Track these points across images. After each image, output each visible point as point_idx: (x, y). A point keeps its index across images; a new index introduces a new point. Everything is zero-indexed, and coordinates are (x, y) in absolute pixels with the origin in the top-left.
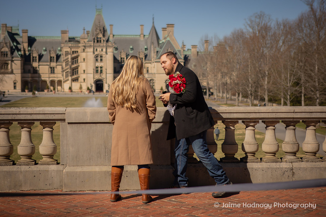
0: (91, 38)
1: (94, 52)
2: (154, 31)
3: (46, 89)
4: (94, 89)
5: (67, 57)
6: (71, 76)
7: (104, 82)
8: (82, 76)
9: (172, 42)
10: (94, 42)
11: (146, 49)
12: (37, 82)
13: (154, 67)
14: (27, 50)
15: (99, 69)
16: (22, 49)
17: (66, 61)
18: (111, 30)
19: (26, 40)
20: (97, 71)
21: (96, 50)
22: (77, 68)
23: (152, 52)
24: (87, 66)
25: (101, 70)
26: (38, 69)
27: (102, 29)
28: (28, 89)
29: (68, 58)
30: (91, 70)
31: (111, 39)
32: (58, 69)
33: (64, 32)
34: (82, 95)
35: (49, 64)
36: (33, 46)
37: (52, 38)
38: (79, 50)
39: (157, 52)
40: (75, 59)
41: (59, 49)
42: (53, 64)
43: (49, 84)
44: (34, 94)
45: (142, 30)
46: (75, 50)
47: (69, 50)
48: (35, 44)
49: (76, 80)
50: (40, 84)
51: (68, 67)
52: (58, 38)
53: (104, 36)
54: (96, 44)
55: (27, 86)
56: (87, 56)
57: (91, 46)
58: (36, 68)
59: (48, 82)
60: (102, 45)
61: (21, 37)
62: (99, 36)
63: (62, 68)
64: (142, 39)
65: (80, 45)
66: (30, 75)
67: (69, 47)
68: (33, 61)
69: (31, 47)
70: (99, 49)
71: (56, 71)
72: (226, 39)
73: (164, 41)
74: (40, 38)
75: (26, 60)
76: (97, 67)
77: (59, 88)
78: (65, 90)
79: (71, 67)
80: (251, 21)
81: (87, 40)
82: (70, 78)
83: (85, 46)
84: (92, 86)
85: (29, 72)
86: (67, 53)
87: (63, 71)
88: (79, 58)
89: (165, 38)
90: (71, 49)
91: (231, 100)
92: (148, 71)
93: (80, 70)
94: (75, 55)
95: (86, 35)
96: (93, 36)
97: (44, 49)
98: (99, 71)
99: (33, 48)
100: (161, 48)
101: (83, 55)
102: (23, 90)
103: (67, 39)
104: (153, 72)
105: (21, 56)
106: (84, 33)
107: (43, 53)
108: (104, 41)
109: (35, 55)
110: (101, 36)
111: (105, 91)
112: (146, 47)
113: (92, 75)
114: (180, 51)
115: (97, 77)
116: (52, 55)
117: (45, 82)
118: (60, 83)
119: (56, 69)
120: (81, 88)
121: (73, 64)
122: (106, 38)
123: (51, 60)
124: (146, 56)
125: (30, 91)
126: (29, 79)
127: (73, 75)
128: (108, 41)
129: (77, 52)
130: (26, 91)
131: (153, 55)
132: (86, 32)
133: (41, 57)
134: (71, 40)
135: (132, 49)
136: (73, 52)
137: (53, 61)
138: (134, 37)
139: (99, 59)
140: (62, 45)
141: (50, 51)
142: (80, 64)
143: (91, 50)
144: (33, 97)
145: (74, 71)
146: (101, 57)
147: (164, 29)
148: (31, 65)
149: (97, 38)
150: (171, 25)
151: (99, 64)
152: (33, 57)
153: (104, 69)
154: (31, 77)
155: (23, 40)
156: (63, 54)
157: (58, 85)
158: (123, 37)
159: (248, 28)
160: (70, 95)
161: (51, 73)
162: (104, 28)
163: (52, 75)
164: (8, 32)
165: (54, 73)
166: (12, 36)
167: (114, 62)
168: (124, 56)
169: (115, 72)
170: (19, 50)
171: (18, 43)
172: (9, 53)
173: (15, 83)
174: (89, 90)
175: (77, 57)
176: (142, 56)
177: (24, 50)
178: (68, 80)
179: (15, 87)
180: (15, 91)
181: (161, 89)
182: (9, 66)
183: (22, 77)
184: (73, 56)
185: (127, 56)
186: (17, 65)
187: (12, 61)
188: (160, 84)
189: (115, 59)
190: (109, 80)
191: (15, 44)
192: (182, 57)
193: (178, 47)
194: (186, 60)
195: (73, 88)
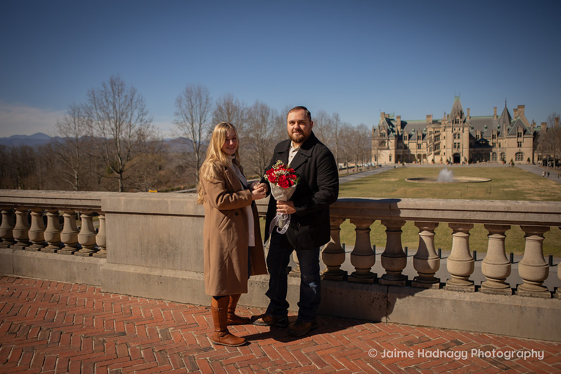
0: (451, 120)
1: (452, 131)
2: (507, 113)
3: (413, 161)
4: (452, 161)
5: (431, 136)
7: (461, 155)
8: (443, 151)
9: (522, 121)
10: (453, 123)
12: (407, 156)
13: (506, 142)
14: (400, 131)
15: (457, 145)
16: (396, 131)
17: (430, 139)
18: (468, 113)
19: (399, 123)
20: (455, 147)
21: (455, 129)
22: (439, 144)
23: (504, 130)
24: (446, 143)
25: (459, 146)
26: (408, 146)
28: (400, 161)
30: (450, 145)
31: (467, 120)
32: (424, 145)
33: (428, 116)
34: (442, 165)
35: (416, 141)
36: (405, 128)
37: (419, 121)
38: (441, 130)
40: (437, 138)
41: (425, 129)
42: (420, 142)
43: (416, 157)
44: (403, 165)
45: (495, 111)
46: (437, 130)
47: (432, 130)
49: (438, 154)
50: (409, 157)
51: (432, 143)
52: (424, 121)
53: (461, 118)
54: (454, 125)
55: (399, 159)
56: (447, 134)
57: (450, 126)
60: (459, 125)
61: (396, 122)
62: (457, 119)
63: (427, 145)
64: (495, 119)
65: (441, 126)
66: (402, 150)
68: (404, 140)
69: (403, 129)
70: (457, 129)
71: (422, 147)
73: (515, 120)
74: (410, 122)
75: (399, 138)
76: (455, 144)
77: (424, 160)
78: (429, 162)
81: (447, 122)
82: (433, 152)
83: (445, 127)
84: (450, 159)
85: (401, 148)
86: (431, 133)
87: (427, 147)
88: (441, 136)
89: (516, 118)
90: (434, 129)
92: (500, 146)
93: (441, 146)
94: (437, 134)
95: (447, 118)
96: (452, 118)
97: (413, 130)
98: (457, 146)
99: (404, 130)
100: (512, 126)
101: (444, 134)
102: (396, 162)
103: (431, 122)
104: (504, 146)
105: (395, 136)
106: (445, 116)
107: (412, 133)
108: (461, 122)
109: (406, 135)
110: (458, 118)
111: (461, 162)
112: (498, 126)
113: (451, 150)
114: (529, 128)
115: (455, 151)
116: (419, 135)
117: (413, 155)
118: (425, 156)
119: (422, 145)
120: (441, 160)
121: (435, 141)
122: (463, 119)
123: (418, 138)
124: (498, 133)
125: (402, 162)
126: (401, 154)
127: (435, 150)
128: (464, 122)
129: (439, 131)
130: (399, 162)
131: (505, 132)
132: (446, 115)
133: (410, 136)
134: (435, 122)
135: (486, 128)
136: (435, 131)
137: (420, 140)
138: (488, 117)
139: (457, 136)
140: (427, 127)
141: (417, 131)
142: (441, 141)
143: (451, 129)
144: (403, 167)
145: (437, 147)
146: (459, 135)
147: (515, 110)
148: (403, 143)
149: (456, 120)
150: (523, 106)
151: (456, 141)
152: (404, 137)
153: (461, 145)
154: (403, 152)
156: (427, 134)
157: (423, 158)
158: (478, 118)
160: (432, 165)
161: (418, 148)
162: (461, 112)
163: (419, 150)
164: (386, 118)
165: (420, 148)
166: (389, 121)
167: (470, 139)
168: (479, 134)
169: (471, 146)
170: (393, 131)
171: (393, 126)
172: (386, 134)
173: (390, 157)
174: (448, 162)
175: (439, 135)
176: (495, 133)
177: (398, 132)
178: (431, 154)
179: (390, 160)
180: (390, 162)
181: (512, 161)
182: (386, 144)
183: (396, 152)
184: (436, 135)
185: (482, 133)
186: (392, 143)
187: (389, 140)
188: (510, 156)
189: (470, 136)
190: (465, 154)
191: (391, 127)
192: (532, 133)
193: (528, 125)
194: (535, 135)
195: (436, 161)
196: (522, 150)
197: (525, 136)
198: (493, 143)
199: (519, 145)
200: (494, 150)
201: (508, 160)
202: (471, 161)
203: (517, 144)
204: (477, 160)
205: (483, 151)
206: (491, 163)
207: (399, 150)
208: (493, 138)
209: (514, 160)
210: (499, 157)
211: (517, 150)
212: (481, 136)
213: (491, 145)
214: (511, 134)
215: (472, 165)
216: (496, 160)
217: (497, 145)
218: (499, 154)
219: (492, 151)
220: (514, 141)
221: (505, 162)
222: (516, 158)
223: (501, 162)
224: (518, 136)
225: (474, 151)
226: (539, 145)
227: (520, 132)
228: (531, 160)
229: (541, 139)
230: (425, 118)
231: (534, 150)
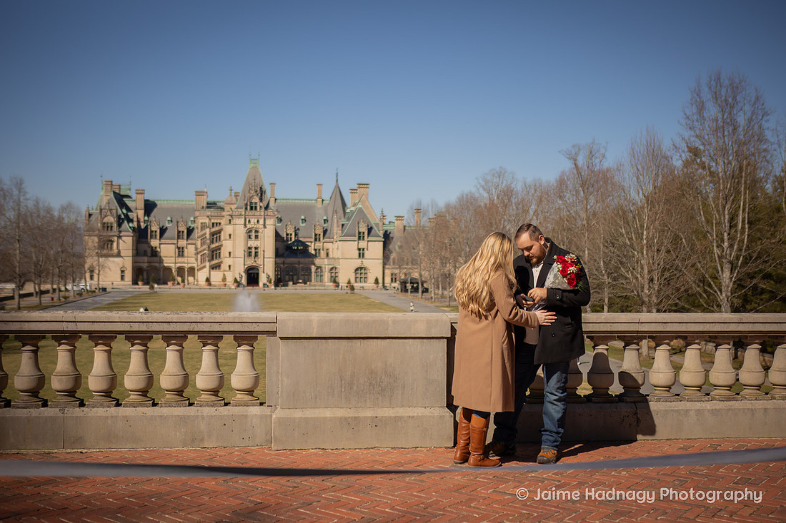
0: (242, 203)
1: (245, 225)
2: (338, 194)
3: (170, 281)
4: (244, 281)
5: (204, 232)
6: (209, 261)
7: (261, 270)
8: (226, 262)
9: (366, 211)
10: (246, 208)
11: (326, 221)
12: (156, 269)
13: (338, 249)
14: (142, 220)
15: (253, 250)
16: (135, 219)
17: (203, 238)
18: (273, 191)
19: (141, 205)
20: (250, 254)
21: (249, 221)
22: (220, 249)
23: (335, 225)
24: (234, 246)
25: (256, 253)
26: (158, 249)
27: (259, 189)
28: (142, 281)
29: (205, 234)
30: (240, 251)
31: (272, 205)
32: (190, 250)
33: (199, 194)
34: (226, 290)
35: (175, 242)
36: (152, 215)
37: (181, 202)
38: (223, 222)
39: (343, 225)
40: (216, 236)
41: (192, 219)
42: (182, 243)
43: (175, 273)
44: (152, 288)
45: (320, 191)
46: (219, 221)
47: (207, 221)
48: (155, 211)
49: (217, 267)
50: (161, 273)
51: (205, 247)
52: (191, 203)
53: (261, 200)
54: (249, 212)
55: (141, 277)
56: (234, 230)
57: (241, 215)
58: (156, 248)
59: (173, 270)
60: (257, 213)
61: (134, 201)
62: (254, 201)
63: (196, 249)
64: (319, 205)
65: (224, 213)
66: (146, 259)
67: (208, 217)
68: (151, 237)
69: (148, 216)
70: (253, 221)
71: (186, 254)
72: (448, 206)
73: (353, 209)
74: (162, 202)
75: (141, 235)
76: (250, 248)
77: (191, 279)
78: (200, 283)
79: (209, 247)
80: (486, 181)
81: (236, 206)
82: (207, 264)
83: (231, 216)
84: (241, 277)
85: (145, 254)
86: (204, 226)
87: (197, 254)
88: (222, 233)
89: (355, 205)
90: (210, 219)
92: (327, 254)
93: (224, 252)
94: (216, 229)
95: (234, 199)
96: (244, 200)
97: (169, 219)
98: (253, 254)
99: (152, 218)
100: (349, 219)
101: (228, 229)
102: (135, 282)
103: (205, 205)
104: (336, 256)
105: (134, 229)
106: (231, 195)
107: (167, 225)
108: (261, 207)
109: (155, 228)
110: (256, 199)
111: (261, 284)
112: (325, 218)
113: (242, 260)
114: (377, 225)
115: (250, 262)
116: (181, 229)
117: (169, 269)
118: (192, 271)
119: (186, 250)
120: (224, 279)
121: (212, 242)
122: (265, 203)
123: (179, 235)
124: (325, 232)
125: (147, 283)
126: (145, 265)
127: (213, 259)
128: (267, 208)
129: (220, 224)
130: (140, 283)
131: (336, 230)
132: (233, 194)
133: (163, 231)
134: (211, 205)
135: (304, 220)
136: (213, 224)
137: (183, 238)
138: (308, 202)
139: (253, 234)
140: (197, 214)
141: (178, 222)
142: (224, 243)
143: (242, 221)
144: (151, 293)
145: (215, 253)
146: (256, 232)
147: (353, 191)
148: (148, 243)
149: (251, 203)
150: (364, 186)
151: (252, 243)
152: (152, 232)
153: (260, 251)
154: (148, 262)
155: (137, 205)
156: (197, 228)
157: (189, 275)
158: (291, 201)
159: (482, 191)
160: (208, 290)
161: (179, 255)
162: (261, 188)
163: (180, 259)
164: (114, 192)
165: (183, 256)
166: (120, 199)
167: (276, 241)
168: (291, 231)
169: (278, 254)
170: (130, 220)
171: (129, 210)
172: (115, 225)
173: (122, 271)
174: (238, 284)
175: (219, 232)
176: (320, 231)
177: (139, 222)
178: (205, 267)
179: (122, 278)
180: (123, 283)
181: (349, 282)
182: (115, 244)
183: (134, 262)
184: (214, 230)
185: (296, 231)
186: (126, 244)
187: (119, 237)
188: (346, 275)
189: (277, 235)
190: (268, 269)
191: (125, 211)
192: (381, 234)
193: (374, 219)
194: (387, 237)
195: (212, 280)
196: (366, 263)
197: (370, 238)
198: (315, 250)
199: (361, 253)
200: (318, 261)
201: (343, 281)
202: (279, 282)
203: (357, 252)
204: (289, 280)
205: (299, 263)
206: (315, 286)
207: (140, 259)
208: (316, 240)
209: (353, 281)
210: (327, 276)
211: (358, 263)
212: (296, 235)
213: (313, 252)
214: (347, 234)
215: (281, 290)
216: (322, 280)
217: (323, 254)
218: (326, 269)
219: (314, 264)
220: (351, 247)
221: (337, 285)
222: (356, 278)
223: (332, 284)
224: (359, 238)
225: (284, 263)
226: (393, 256)
227: (361, 230)
228: (380, 281)
229: (395, 246)
230: (194, 197)
231: (384, 264)
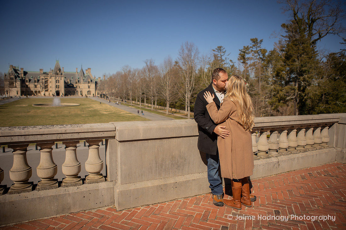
0: (54, 73)
1: (55, 79)
2: (82, 71)
3: (33, 95)
4: (55, 95)
7: (60, 92)
8: (50, 89)
9: (90, 76)
11: (79, 78)
12: (28, 91)
13: (82, 86)
15: (58, 86)
17: (42, 83)
18: (63, 70)
19: (23, 73)
20: (57, 87)
23: (82, 79)
24: (52, 85)
25: (59, 87)
26: (29, 86)
28: (24, 94)
29: (43, 81)
30: (54, 86)
31: (63, 73)
32: (39, 86)
33: (41, 70)
34: (50, 97)
35: (34, 84)
37: (35, 72)
38: (48, 78)
39: (84, 79)
40: (46, 82)
41: (39, 77)
42: (36, 84)
44: (27, 97)
45: (77, 70)
46: (47, 78)
47: (43, 78)
48: (27, 75)
49: (47, 91)
50: (30, 92)
51: (43, 85)
53: (60, 72)
54: (56, 75)
56: (52, 80)
57: (54, 76)
59: (34, 92)
60: (59, 76)
62: (58, 72)
63: (40, 85)
64: (77, 74)
65: (49, 76)
66: (25, 88)
67: (44, 76)
68: (26, 82)
70: (58, 78)
72: (113, 75)
73: (86, 75)
74: (29, 72)
75: (23, 82)
76: (57, 85)
77: (39, 94)
78: (42, 95)
79: (44, 85)
80: (123, 68)
81: (52, 74)
82: (44, 90)
83: (51, 76)
84: (54, 94)
85: (24, 87)
86: (42, 79)
87: (41, 87)
88: (48, 81)
89: (87, 74)
91: (116, 99)
92: (79, 87)
93: (49, 87)
94: (46, 80)
95: (52, 72)
97: (32, 77)
98: (58, 87)
99: (26, 76)
100: (85, 78)
101: (50, 80)
102: (22, 95)
103: (43, 73)
104: (82, 88)
105: (20, 80)
106: (50, 70)
107: (31, 79)
109: (27, 79)
111: (60, 96)
113: (54, 89)
114: (93, 79)
115: (57, 89)
116: (35, 80)
117: (32, 91)
118: (39, 92)
119: (37, 86)
120: (49, 94)
121: (45, 83)
122: (61, 73)
123: (35, 82)
124: (79, 81)
125: (25, 95)
126: (24, 90)
128: (62, 74)
130: (23, 95)
131: (82, 81)
133: (30, 80)
134: (44, 73)
135: (72, 78)
136: (45, 78)
138: (73, 73)
139: (58, 82)
140: (40, 75)
141: (34, 78)
142: (49, 84)
143: (54, 78)
145: (46, 87)
146: (59, 81)
147: (86, 70)
148: (25, 84)
150: (89, 69)
151: (57, 84)
153: (60, 86)
154: (26, 89)
155: (21, 72)
157: (38, 93)
158: (68, 73)
159: (122, 71)
160: (44, 97)
162: (60, 69)
163: (36, 88)
164: (13, 69)
166: (16, 71)
167: (65, 83)
168: (69, 81)
169: (65, 87)
170: (19, 77)
171: (18, 74)
172: (14, 78)
173: (17, 92)
174: (54, 95)
175: (47, 81)
176: (77, 81)
177: (22, 77)
179: (17, 94)
181: (86, 95)
182: (14, 84)
183: (21, 89)
185: (70, 81)
186: (18, 84)
187: (16, 82)
188: (85, 93)
189: (65, 82)
190: (62, 91)
192: (94, 82)
193: (93, 78)
194: (96, 83)
195: (46, 95)
196: (90, 90)
197: (92, 83)
199: (89, 87)
201: (84, 95)
202: (66, 95)
203: (88, 87)
204: (69, 94)
205: (71, 90)
206: (76, 96)
207: (23, 88)
208: (76, 83)
209: (87, 95)
210: (79, 93)
211: (88, 90)
213: (75, 87)
214: (85, 82)
215: (66, 97)
216: (78, 94)
217: (78, 87)
218: (79, 91)
219: (76, 90)
220: (86, 85)
221: (82, 96)
222: (88, 94)
224: (88, 83)
225: (67, 90)
226: (98, 88)
227: (89, 81)
228: (94, 95)
229: (98, 85)
230: (39, 71)
231: (96, 90)
